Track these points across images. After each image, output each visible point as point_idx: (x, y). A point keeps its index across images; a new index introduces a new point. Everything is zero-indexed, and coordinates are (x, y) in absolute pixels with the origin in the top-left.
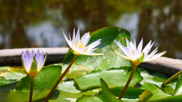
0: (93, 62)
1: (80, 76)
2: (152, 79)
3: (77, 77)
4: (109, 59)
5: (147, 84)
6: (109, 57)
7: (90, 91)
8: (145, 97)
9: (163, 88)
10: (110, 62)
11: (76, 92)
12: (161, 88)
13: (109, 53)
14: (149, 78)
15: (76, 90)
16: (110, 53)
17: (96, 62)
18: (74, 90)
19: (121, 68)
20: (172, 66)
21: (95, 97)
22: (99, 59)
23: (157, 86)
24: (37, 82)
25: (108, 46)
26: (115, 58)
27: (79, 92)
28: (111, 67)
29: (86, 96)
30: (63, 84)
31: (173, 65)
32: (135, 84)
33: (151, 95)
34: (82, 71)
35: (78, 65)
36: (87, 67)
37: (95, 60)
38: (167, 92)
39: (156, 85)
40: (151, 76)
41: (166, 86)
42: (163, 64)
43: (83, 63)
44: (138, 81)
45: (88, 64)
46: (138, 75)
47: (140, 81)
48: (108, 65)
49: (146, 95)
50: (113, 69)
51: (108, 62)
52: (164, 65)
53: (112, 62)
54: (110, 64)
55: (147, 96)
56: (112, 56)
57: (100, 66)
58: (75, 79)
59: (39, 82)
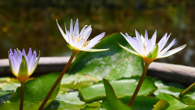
0: (101, 72)
1: (86, 86)
2: (168, 89)
3: (83, 88)
4: (119, 68)
5: (162, 94)
6: (119, 66)
7: (96, 102)
8: (161, 108)
9: (181, 98)
10: (121, 71)
11: (80, 103)
12: (179, 98)
13: (118, 62)
14: (164, 89)
15: (80, 101)
16: (121, 62)
17: (105, 72)
18: (77, 101)
19: (132, 78)
20: (191, 75)
21: (101, 109)
22: (108, 69)
23: (174, 97)
24: (34, 92)
25: (117, 54)
26: (126, 67)
27: (83, 103)
28: (121, 77)
29: (90, 107)
30: (66, 95)
31: (191, 73)
32: (148, 94)
33: (168, 105)
34: (88, 82)
35: (84, 75)
36: (95, 77)
37: (104, 70)
38: (186, 103)
39: (172, 96)
40: (167, 87)
41: (185, 96)
42: (179, 73)
43: (90, 73)
44: (151, 91)
45: (96, 74)
46: (152, 84)
47: (154, 91)
48: (117, 74)
49: (162, 105)
50: (123, 78)
51: (117, 71)
52: (181, 73)
53: (123, 71)
54: (120, 74)
55: (163, 107)
56: (123, 65)
57: (108, 76)
58: (80, 89)
59: (36, 92)
